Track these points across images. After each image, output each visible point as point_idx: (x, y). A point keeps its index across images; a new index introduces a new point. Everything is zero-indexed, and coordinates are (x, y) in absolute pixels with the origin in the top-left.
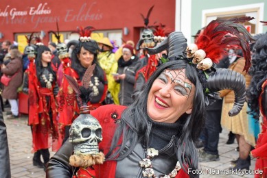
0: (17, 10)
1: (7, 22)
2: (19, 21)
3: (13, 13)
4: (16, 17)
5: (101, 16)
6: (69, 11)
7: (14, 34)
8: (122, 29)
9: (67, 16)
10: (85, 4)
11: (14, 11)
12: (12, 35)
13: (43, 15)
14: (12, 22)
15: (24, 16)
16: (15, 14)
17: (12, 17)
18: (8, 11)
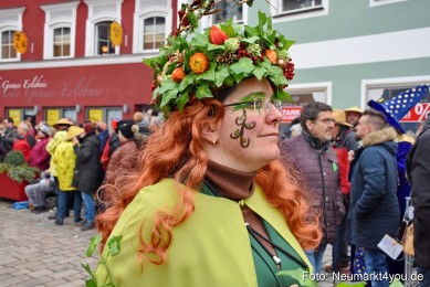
2: (12, 95)
3: (5, 86)
4: (9, 90)
5: (100, 91)
6: (66, 85)
7: (6, 108)
8: (121, 107)
9: (64, 90)
10: (84, 79)
11: (6, 83)
13: (38, 88)
14: (4, 96)
15: (18, 89)
16: (8, 86)
17: (4, 90)
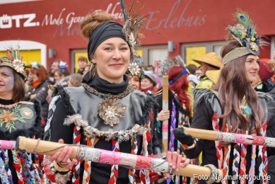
0: (77, 15)
1: (62, 34)
3: (70, 19)
5: (203, 20)
6: (152, 13)
7: (71, 50)
11: (71, 16)
12: (68, 51)
14: (69, 34)
16: (73, 20)
17: (68, 25)
18: (64, 17)
